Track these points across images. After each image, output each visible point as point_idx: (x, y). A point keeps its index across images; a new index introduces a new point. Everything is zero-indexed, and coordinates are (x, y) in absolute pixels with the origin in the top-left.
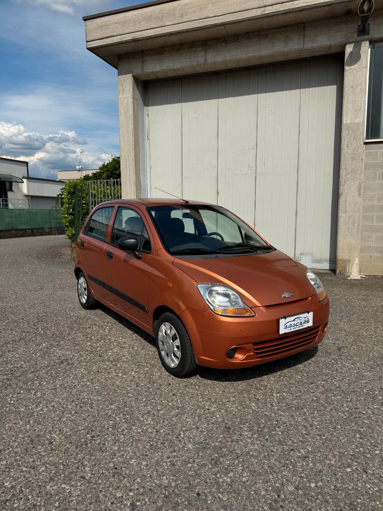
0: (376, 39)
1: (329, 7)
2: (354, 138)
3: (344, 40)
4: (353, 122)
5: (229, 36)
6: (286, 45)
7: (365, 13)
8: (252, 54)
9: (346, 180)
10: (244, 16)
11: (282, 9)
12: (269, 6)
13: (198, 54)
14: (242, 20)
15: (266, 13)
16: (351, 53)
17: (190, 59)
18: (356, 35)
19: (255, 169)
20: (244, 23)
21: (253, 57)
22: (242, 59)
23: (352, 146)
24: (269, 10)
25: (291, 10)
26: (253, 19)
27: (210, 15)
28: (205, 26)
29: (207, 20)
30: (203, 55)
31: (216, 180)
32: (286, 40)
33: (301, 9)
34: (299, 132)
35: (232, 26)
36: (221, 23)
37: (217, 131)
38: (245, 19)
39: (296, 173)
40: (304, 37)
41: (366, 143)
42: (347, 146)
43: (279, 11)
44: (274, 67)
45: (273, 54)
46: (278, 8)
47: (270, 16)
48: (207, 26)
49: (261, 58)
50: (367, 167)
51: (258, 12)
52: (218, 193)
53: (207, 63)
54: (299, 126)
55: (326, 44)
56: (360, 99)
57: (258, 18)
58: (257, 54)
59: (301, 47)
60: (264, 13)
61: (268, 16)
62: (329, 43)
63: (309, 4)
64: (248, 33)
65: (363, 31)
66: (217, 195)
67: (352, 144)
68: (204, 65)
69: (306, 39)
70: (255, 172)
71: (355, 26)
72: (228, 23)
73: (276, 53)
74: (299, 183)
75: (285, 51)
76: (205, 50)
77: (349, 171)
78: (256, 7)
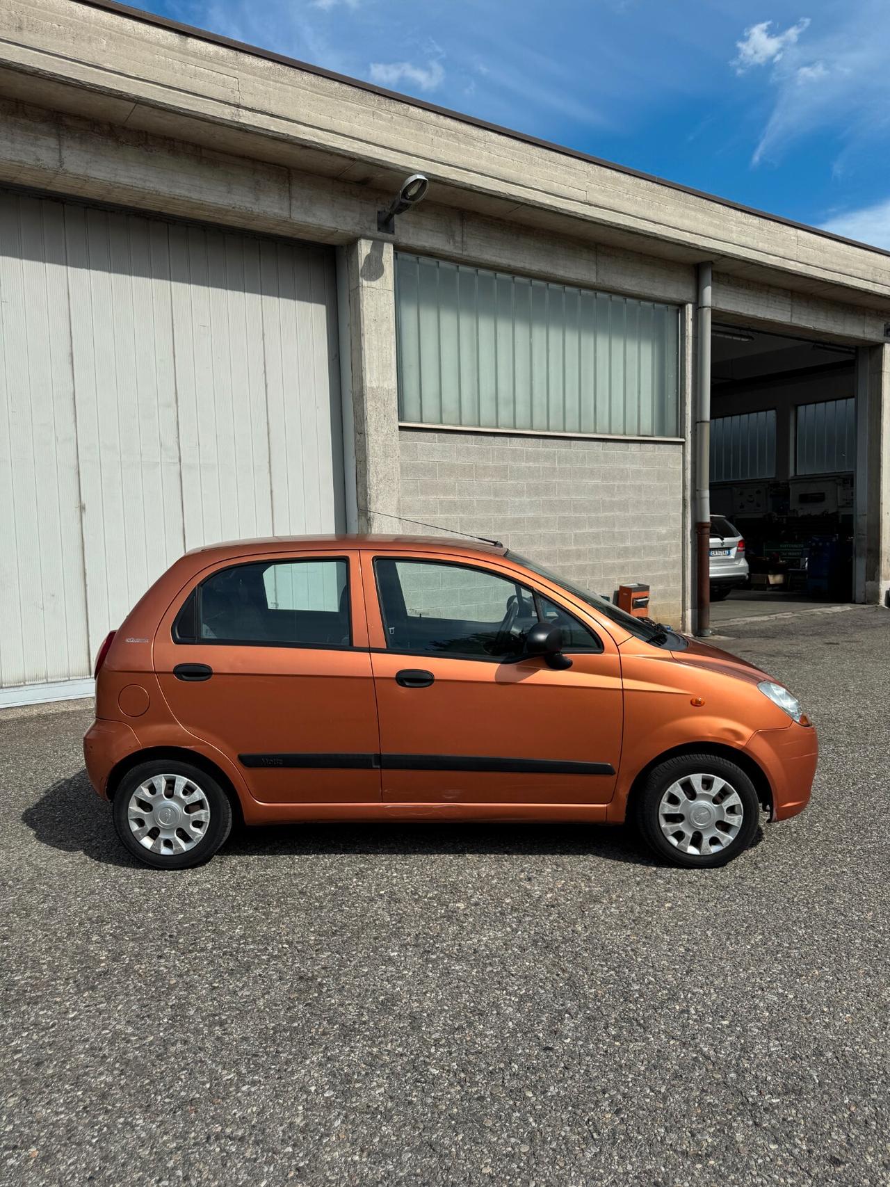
0: (403, 245)
1: (351, 162)
2: (385, 416)
3: (358, 230)
4: (380, 386)
5: (124, 128)
6: (257, 200)
7: (406, 199)
8: (184, 193)
9: (379, 492)
10: (192, 105)
11: (272, 128)
12: (246, 108)
13: (37, 139)
14: (187, 112)
15: (241, 121)
16: (368, 257)
17: (12, 142)
18: (375, 227)
19: (178, 455)
20: (185, 120)
21: (187, 199)
22: (159, 195)
23: (383, 430)
24: (247, 118)
25: (290, 138)
26: (209, 121)
27: (104, 62)
28: (92, 85)
29: (97, 73)
30: (53, 146)
31: (73, 472)
32: (255, 188)
33: (308, 145)
34: (266, 386)
35: (156, 113)
36: (136, 96)
37: (69, 348)
38: (193, 114)
39: (268, 470)
40: (291, 198)
41: (401, 428)
42: (376, 430)
43: (267, 130)
44: (204, 231)
45: (231, 208)
46: (266, 122)
47: (247, 131)
48: (98, 86)
49: (201, 206)
50: (404, 470)
51: (226, 113)
52: (82, 508)
53: (66, 172)
54: (265, 372)
55: (329, 225)
56: (388, 346)
57: (223, 125)
58: (195, 196)
59: (285, 214)
60: (236, 120)
61: (243, 129)
62: (333, 225)
63: (322, 142)
64: (172, 139)
65: (385, 224)
66: (78, 513)
67: (382, 427)
68: (57, 173)
69: (294, 202)
70: (177, 460)
71: (372, 211)
72: (152, 102)
73: (236, 209)
74: (274, 494)
75: (254, 210)
76: (59, 137)
77: (381, 476)
78: (220, 98)
